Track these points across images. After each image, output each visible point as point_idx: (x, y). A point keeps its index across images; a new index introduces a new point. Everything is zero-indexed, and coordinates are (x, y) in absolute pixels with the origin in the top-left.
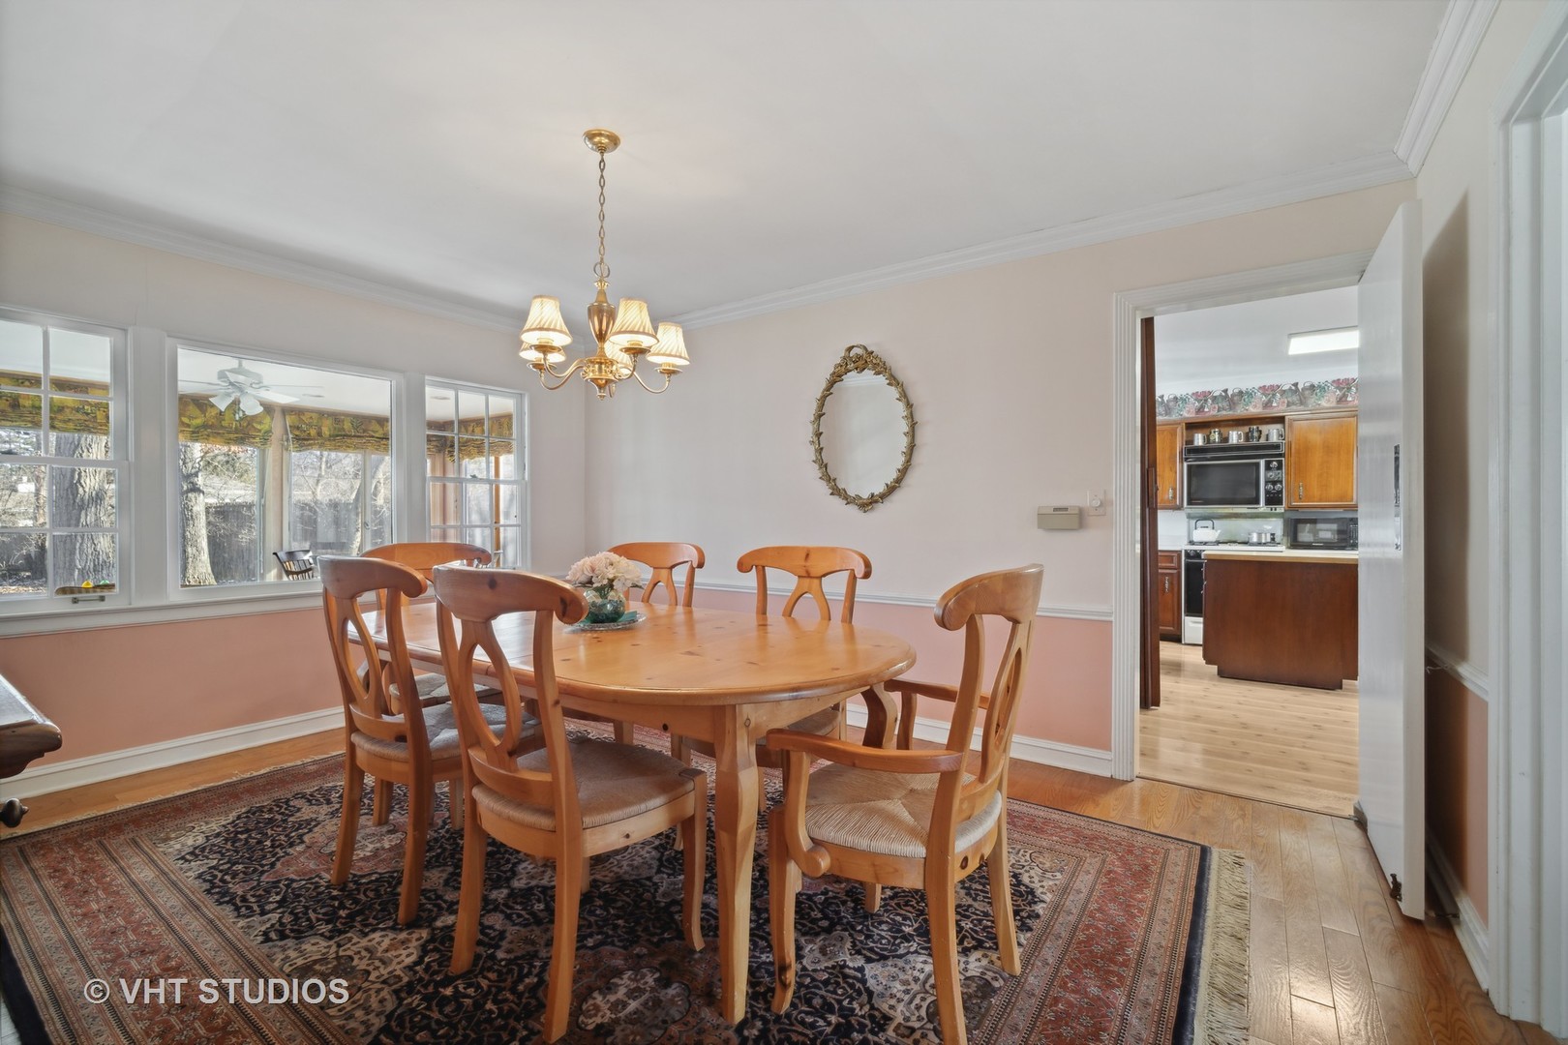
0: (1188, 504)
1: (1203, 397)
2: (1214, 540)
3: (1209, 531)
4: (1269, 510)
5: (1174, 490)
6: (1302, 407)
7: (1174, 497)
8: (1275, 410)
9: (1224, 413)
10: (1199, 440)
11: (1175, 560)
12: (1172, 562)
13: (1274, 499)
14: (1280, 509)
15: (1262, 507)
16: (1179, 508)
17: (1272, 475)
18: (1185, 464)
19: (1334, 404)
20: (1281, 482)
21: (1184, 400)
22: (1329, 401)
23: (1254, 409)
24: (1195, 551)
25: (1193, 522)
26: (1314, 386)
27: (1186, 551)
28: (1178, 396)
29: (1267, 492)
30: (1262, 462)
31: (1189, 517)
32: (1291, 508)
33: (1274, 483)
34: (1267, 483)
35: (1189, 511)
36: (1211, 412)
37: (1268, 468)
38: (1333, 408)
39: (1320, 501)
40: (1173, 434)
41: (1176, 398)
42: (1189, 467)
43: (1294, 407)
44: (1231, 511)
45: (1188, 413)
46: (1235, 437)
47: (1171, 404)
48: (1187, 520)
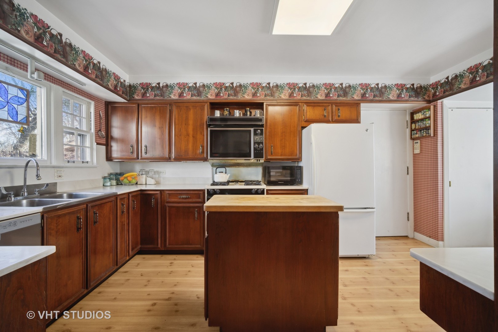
0: (211, 157)
1: (220, 86)
2: (226, 181)
3: (223, 175)
4: (256, 161)
5: (203, 147)
6: (272, 98)
7: (203, 152)
8: (259, 98)
9: (231, 97)
10: (218, 114)
11: (202, 196)
12: (199, 198)
13: (258, 155)
14: (262, 161)
15: (252, 160)
16: (205, 160)
17: (258, 138)
18: (209, 129)
19: (287, 98)
20: (262, 143)
21: (209, 87)
22: (285, 95)
23: (247, 97)
24: (214, 190)
25: (215, 169)
26: (278, 86)
27: (208, 190)
28: (205, 84)
29: (255, 149)
30: (252, 129)
31: (213, 165)
32: (267, 161)
33: (259, 143)
34: (255, 143)
35: (212, 161)
36: (224, 97)
37: (255, 134)
38: (287, 100)
39: (281, 155)
40: (202, 109)
41: (204, 85)
42: (211, 131)
43: (268, 98)
44: (235, 161)
45: (211, 96)
46: (237, 113)
47: (201, 89)
48: (211, 167)
